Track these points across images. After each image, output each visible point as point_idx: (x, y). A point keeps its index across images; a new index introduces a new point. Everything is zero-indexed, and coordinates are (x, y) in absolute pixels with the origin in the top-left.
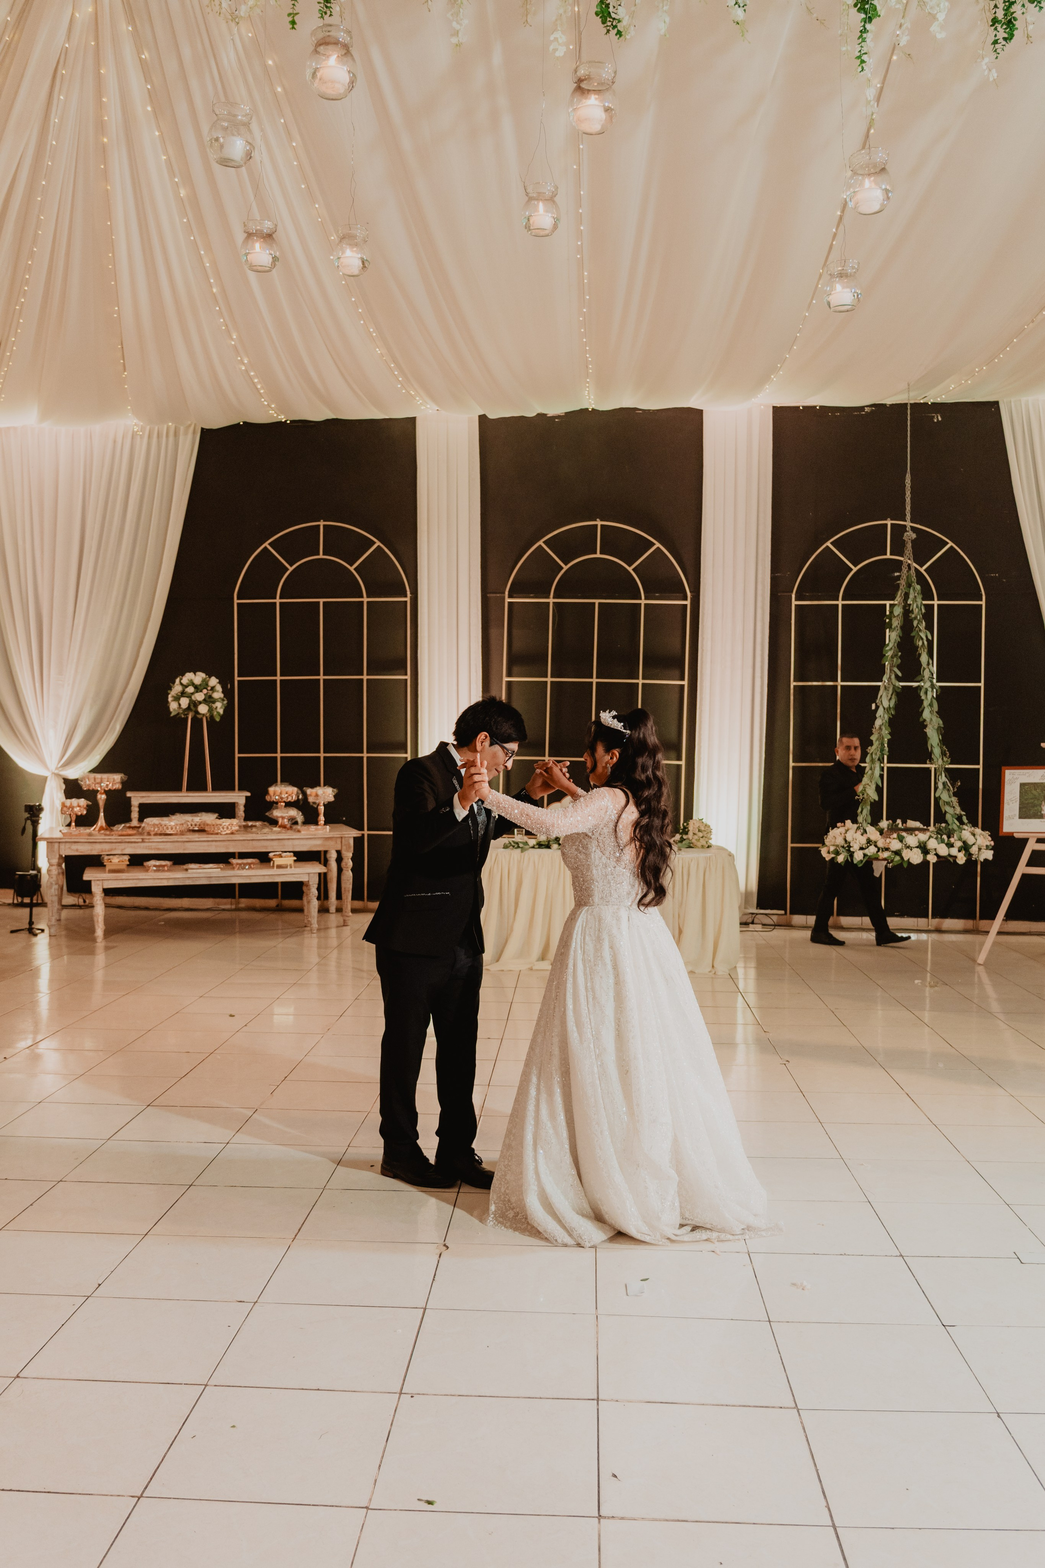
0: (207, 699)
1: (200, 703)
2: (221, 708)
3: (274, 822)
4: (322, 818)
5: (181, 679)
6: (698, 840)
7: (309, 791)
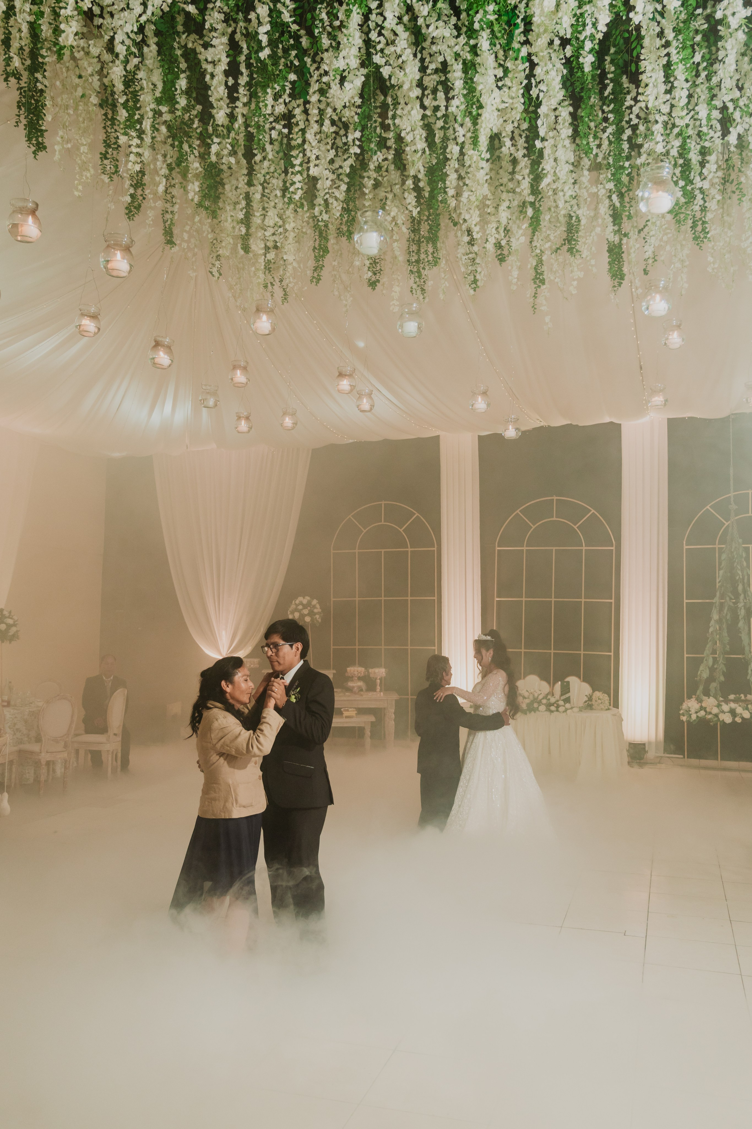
0: (310, 613)
1: (306, 615)
2: (319, 618)
3: (350, 690)
4: (378, 687)
5: (295, 601)
6: (598, 705)
7: (370, 670)
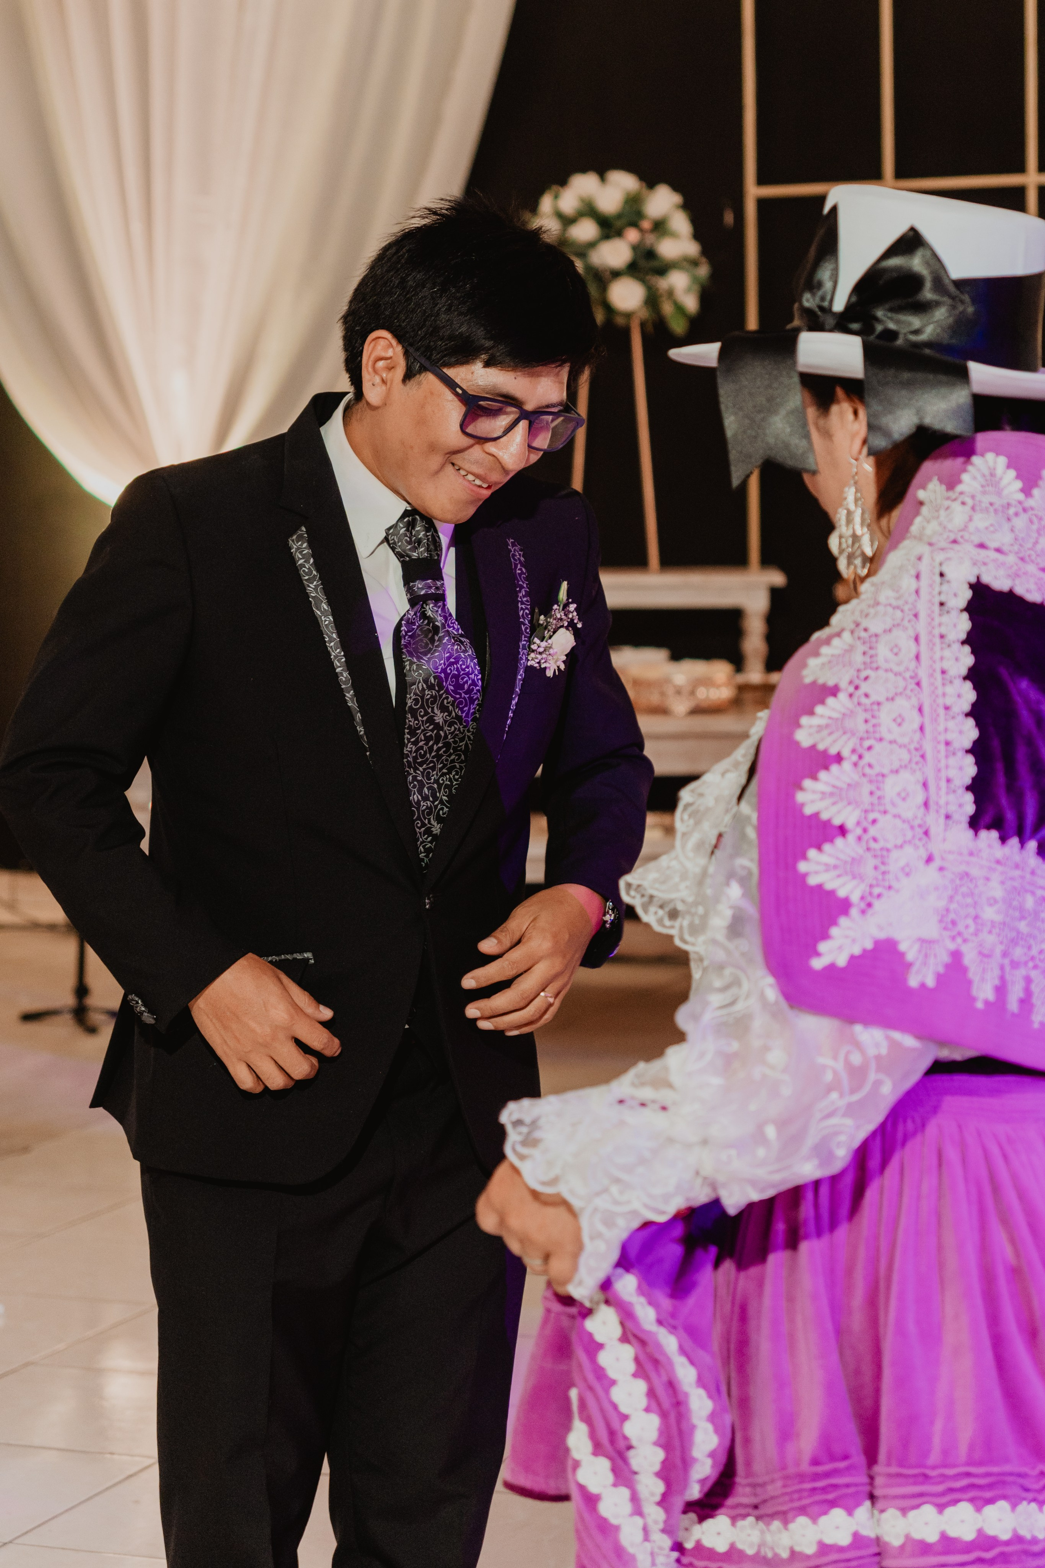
0: (642, 263)
1: (616, 274)
2: (688, 290)
5: (556, 197)
